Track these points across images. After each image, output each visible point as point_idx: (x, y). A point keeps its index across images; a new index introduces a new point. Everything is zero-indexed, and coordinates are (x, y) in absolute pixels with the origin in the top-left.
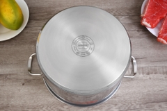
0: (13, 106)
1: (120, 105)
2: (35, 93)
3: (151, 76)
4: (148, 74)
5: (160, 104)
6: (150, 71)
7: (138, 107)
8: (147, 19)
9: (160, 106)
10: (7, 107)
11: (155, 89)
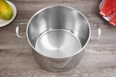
0: (11, 69)
1: (81, 69)
2: (25, 61)
3: (102, 52)
4: (100, 51)
5: (107, 69)
6: (101, 49)
7: (93, 71)
8: (103, 11)
9: (107, 70)
10: (7, 69)
11: (104, 60)
